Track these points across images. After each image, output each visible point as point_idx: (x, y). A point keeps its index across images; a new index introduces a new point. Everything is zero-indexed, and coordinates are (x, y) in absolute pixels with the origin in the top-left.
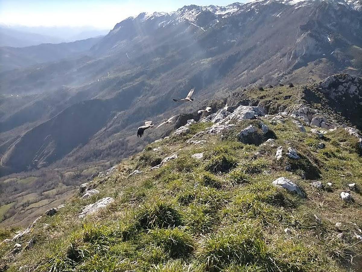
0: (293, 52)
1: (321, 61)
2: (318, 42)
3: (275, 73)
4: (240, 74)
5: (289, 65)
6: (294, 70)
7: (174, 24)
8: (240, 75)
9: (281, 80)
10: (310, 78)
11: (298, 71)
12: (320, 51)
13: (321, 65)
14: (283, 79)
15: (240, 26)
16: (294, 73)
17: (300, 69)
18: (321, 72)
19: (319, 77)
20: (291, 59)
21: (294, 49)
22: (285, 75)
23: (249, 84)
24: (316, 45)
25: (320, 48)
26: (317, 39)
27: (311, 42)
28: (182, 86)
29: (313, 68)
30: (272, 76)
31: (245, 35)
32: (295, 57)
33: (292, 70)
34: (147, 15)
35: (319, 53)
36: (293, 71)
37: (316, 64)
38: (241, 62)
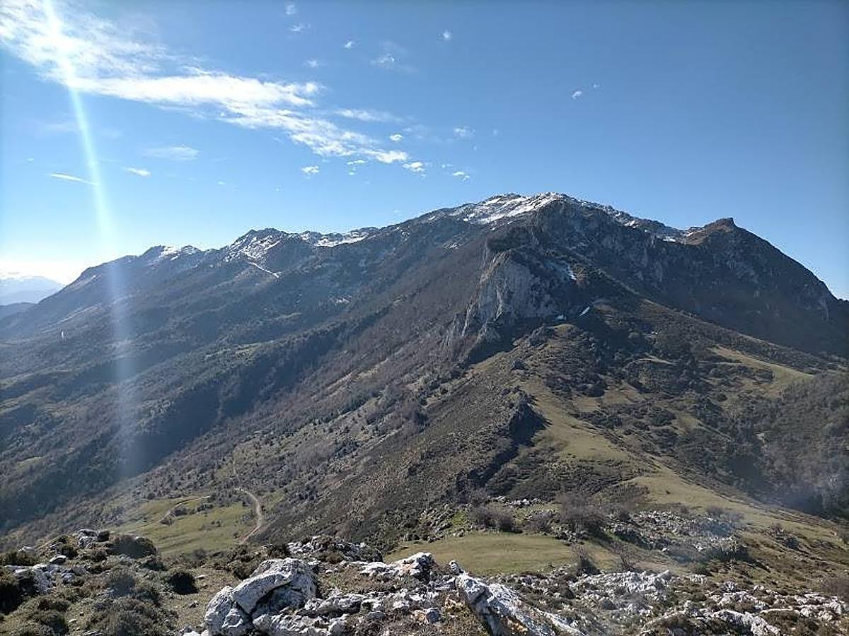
0: (470, 311)
1: (551, 334)
2: (538, 279)
3: (418, 377)
4: (331, 383)
5: (457, 351)
6: (473, 365)
7: (211, 266)
8: (330, 387)
9: (428, 400)
10: (514, 386)
11: (481, 367)
12: (547, 305)
13: (553, 345)
14: (436, 395)
15: (363, 268)
17: (490, 360)
18: (553, 367)
19: (548, 385)
20: (463, 332)
21: (472, 302)
22: (445, 381)
23: (340, 412)
24: (533, 287)
25: (547, 297)
26: (535, 271)
27: (520, 278)
28: (145, 421)
29: (527, 357)
30: (409, 386)
31: (371, 287)
32: (475, 328)
33: (466, 366)
34: (167, 250)
35: (544, 311)
36: (468, 369)
37: (535, 343)
38: (345, 352)
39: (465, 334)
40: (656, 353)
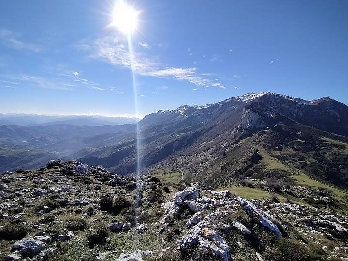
0: (239, 125)
1: (264, 132)
2: (260, 116)
3: (224, 143)
5: (235, 137)
6: (240, 141)
7: (172, 115)
8: (200, 145)
9: (227, 150)
10: (253, 147)
11: (242, 141)
12: (263, 124)
13: (265, 135)
14: (229, 148)
15: (209, 114)
16: (239, 144)
17: (245, 139)
18: (265, 142)
19: (263, 147)
20: (237, 131)
21: (240, 123)
22: (232, 145)
23: (203, 152)
24: (259, 119)
25: (263, 122)
26: (259, 114)
27: (255, 116)
28: (157, 151)
29: (257, 139)
30: (221, 146)
31: (211, 119)
32: (241, 130)
33: (238, 141)
35: (262, 126)
37: (259, 135)
38: (204, 136)
39: (238, 132)
40: (300, 139)
